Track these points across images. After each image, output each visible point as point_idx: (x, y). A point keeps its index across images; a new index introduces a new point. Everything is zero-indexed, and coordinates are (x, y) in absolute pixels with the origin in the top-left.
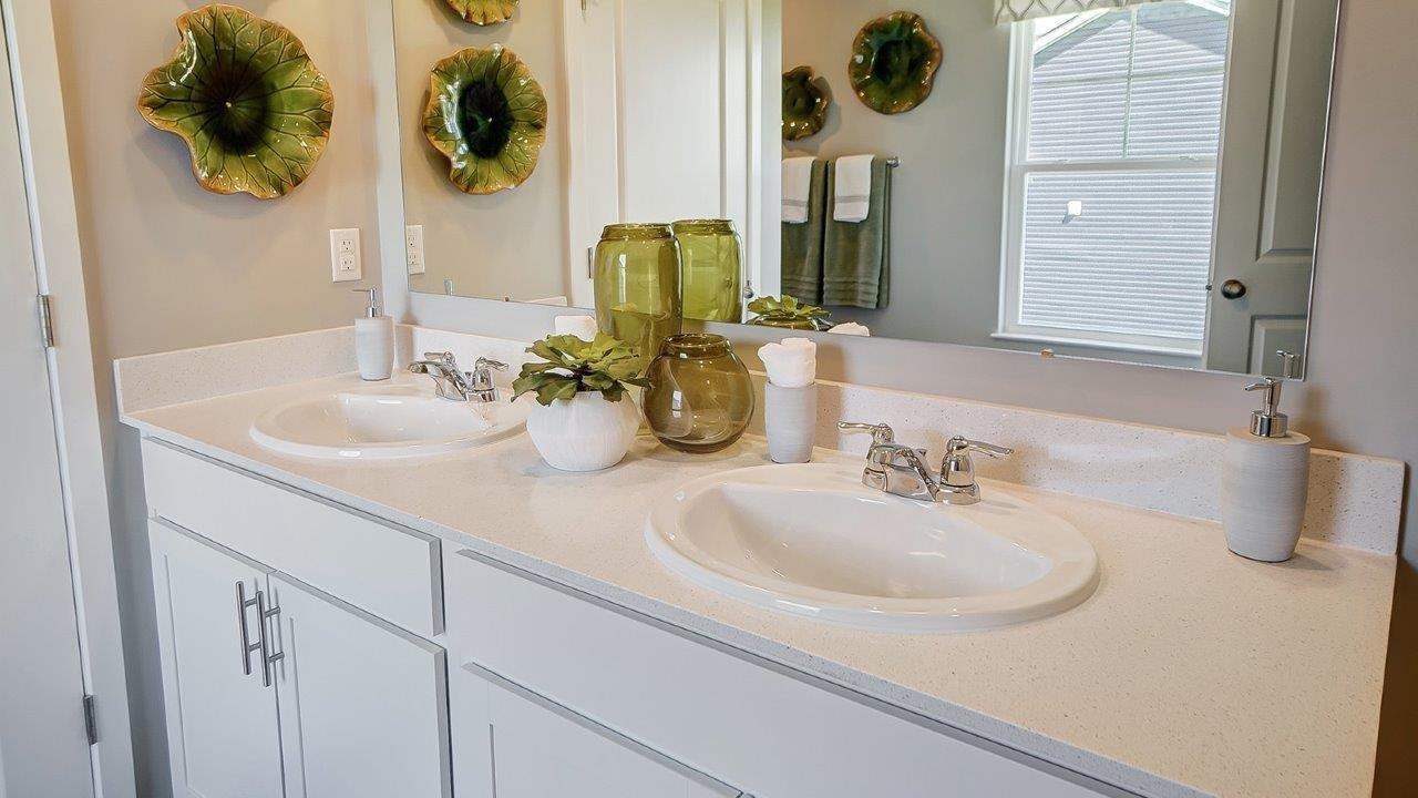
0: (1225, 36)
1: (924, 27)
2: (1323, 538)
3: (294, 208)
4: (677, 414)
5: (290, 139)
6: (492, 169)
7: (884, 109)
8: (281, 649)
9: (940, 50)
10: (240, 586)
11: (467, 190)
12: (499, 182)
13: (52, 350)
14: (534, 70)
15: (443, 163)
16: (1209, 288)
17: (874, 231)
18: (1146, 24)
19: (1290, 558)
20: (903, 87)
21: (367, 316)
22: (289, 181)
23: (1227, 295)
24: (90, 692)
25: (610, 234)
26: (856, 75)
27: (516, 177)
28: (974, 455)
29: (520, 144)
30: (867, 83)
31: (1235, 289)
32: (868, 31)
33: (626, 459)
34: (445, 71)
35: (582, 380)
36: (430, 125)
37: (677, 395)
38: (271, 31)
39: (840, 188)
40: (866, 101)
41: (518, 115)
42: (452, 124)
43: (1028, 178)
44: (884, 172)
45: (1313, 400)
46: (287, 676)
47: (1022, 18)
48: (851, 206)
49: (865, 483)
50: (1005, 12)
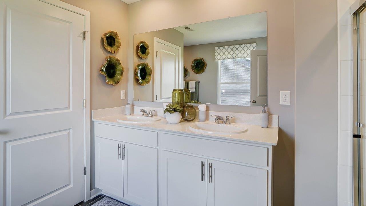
0: (250, 64)
1: (203, 60)
2: (271, 126)
3: (117, 87)
4: (186, 116)
5: (117, 76)
6: (144, 81)
7: (197, 73)
8: (125, 154)
9: (206, 64)
10: (119, 144)
11: (140, 85)
12: (145, 84)
13: (85, 108)
14: (150, 66)
15: (137, 80)
16: (250, 102)
17: (196, 93)
18: (237, 61)
19: (267, 127)
20: (200, 70)
21: (128, 104)
22: (117, 82)
23: (253, 103)
24: (85, 166)
25: (174, 90)
26: (192, 68)
27: (147, 82)
28: (230, 118)
29: (148, 77)
30: (194, 69)
31: (254, 102)
32: (194, 60)
33: (180, 122)
34: (139, 66)
35: (175, 110)
36: (135, 74)
37: (187, 113)
38: (117, 59)
39: (190, 86)
40: (194, 72)
41: (148, 73)
42: (139, 75)
43: (221, 85)
44: (197, 83)
45: (268, 109)
46: (125, 159)
47: (219, 60)
48: (192, 89)
49: (215, 123)
50: (217, 58)
